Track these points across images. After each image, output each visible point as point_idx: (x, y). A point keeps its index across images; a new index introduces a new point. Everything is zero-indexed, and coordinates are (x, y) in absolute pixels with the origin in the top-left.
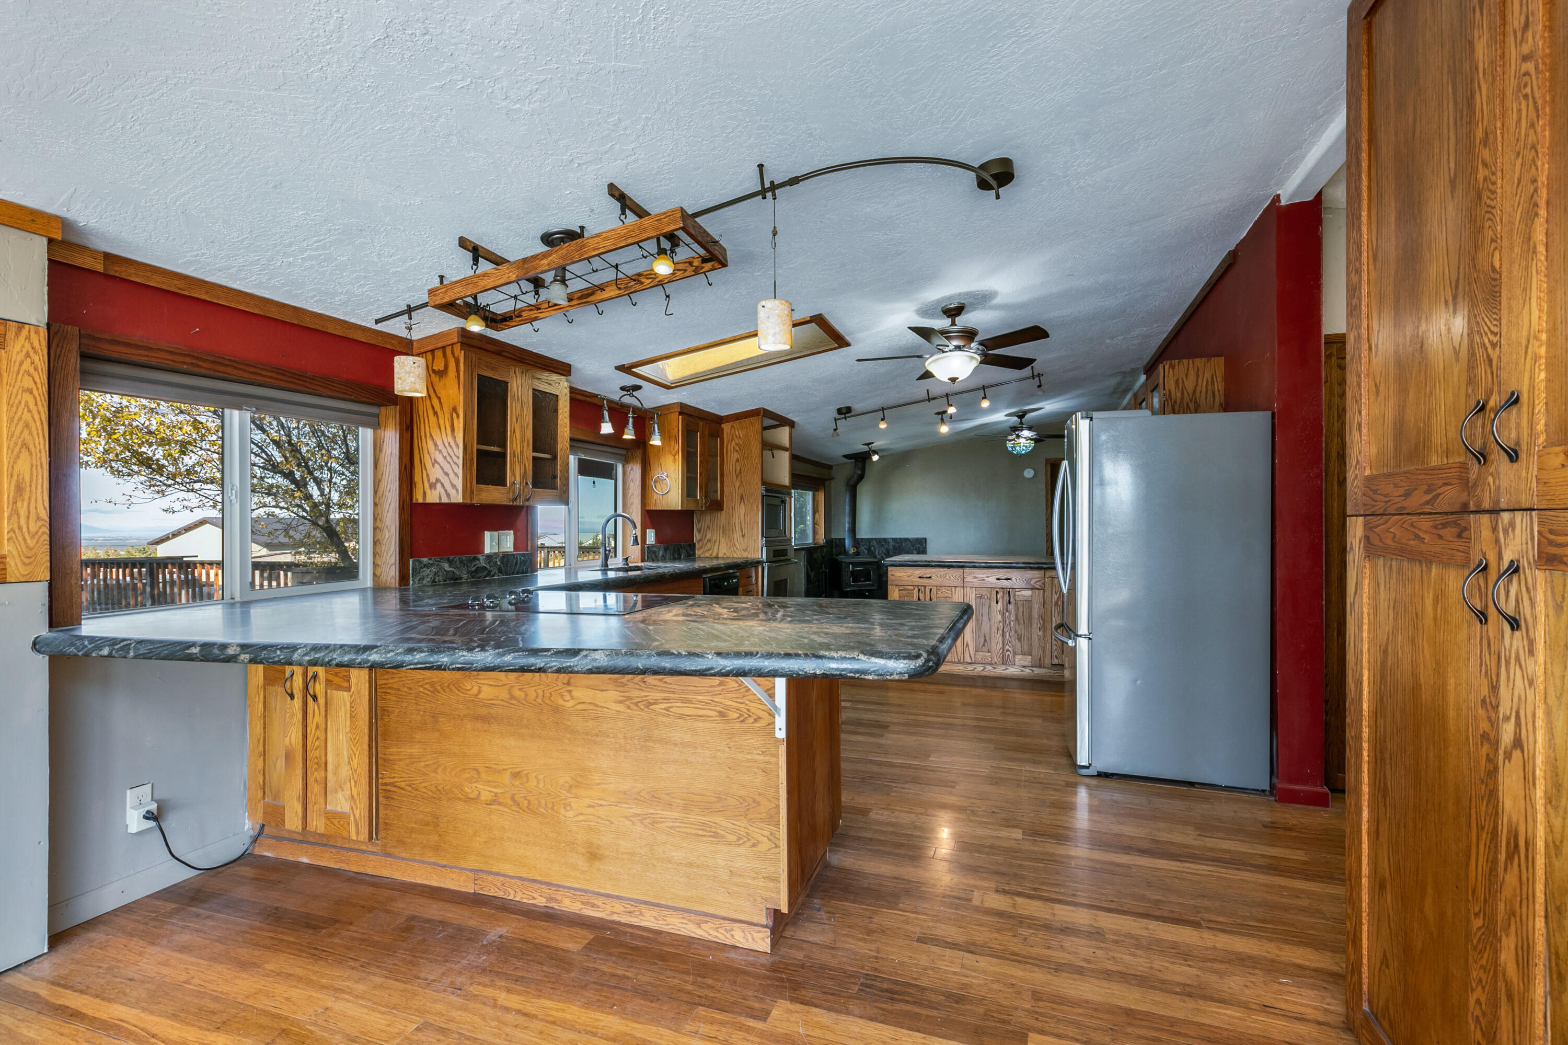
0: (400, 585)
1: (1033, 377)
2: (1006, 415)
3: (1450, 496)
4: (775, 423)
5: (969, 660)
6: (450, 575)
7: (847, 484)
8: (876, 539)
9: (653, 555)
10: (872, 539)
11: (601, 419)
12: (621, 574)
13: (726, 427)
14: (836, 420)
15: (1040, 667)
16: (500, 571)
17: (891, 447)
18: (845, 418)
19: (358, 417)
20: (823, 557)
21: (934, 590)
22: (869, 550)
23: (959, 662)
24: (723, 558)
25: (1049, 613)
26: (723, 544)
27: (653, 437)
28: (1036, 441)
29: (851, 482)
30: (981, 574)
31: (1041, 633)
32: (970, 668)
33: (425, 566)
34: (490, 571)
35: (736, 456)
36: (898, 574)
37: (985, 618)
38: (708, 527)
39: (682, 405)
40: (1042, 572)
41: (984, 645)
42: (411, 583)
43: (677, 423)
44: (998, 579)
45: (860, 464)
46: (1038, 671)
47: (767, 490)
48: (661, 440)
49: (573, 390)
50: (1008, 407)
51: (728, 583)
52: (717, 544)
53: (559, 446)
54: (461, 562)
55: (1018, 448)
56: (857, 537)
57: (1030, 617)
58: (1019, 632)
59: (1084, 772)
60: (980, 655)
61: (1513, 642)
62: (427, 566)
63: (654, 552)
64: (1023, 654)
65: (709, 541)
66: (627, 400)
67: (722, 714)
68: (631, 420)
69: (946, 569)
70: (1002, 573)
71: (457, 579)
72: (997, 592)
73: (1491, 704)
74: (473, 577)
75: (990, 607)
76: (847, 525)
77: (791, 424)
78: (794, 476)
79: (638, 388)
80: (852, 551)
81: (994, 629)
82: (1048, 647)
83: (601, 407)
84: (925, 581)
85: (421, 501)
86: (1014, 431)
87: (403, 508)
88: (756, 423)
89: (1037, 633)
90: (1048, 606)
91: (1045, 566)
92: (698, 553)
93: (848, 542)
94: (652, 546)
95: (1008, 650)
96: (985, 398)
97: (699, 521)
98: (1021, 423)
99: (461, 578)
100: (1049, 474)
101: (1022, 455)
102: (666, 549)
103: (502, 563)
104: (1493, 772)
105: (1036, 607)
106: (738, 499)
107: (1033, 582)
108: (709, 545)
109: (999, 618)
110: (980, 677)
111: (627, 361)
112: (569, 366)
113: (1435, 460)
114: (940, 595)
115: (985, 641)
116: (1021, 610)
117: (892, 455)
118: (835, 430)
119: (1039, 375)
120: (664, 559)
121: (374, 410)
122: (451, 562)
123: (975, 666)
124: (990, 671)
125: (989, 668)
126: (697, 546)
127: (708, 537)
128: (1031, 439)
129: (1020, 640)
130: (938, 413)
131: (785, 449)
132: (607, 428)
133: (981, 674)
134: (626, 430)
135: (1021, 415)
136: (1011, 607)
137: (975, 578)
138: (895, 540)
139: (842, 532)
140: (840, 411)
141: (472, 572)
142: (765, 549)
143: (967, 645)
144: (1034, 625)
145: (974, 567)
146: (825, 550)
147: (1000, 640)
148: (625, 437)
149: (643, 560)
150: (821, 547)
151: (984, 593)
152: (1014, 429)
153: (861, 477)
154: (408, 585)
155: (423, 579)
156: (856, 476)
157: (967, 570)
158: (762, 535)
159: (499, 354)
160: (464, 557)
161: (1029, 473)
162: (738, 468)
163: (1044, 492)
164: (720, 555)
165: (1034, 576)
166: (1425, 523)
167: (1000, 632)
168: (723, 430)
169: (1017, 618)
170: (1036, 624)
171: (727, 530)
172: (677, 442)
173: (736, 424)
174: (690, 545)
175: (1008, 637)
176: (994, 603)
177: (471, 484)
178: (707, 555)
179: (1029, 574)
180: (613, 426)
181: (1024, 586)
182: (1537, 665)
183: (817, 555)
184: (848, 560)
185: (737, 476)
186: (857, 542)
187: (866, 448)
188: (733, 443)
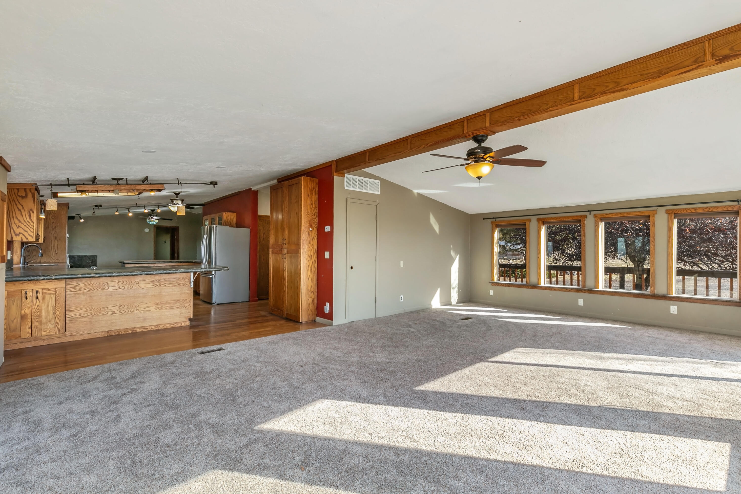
3: (280, 247)
28: (159, 220)
35: (52, 221)
55: (152, 222)
59: (214, 304)
61: (285, 260)
67: (179, 285)
73: (283, 267)
86: (150, 216)
100: (155, 231)
104: (283, 273)
106: (53, 238)
113: (279, 244)
138: (79, 256)
158: (67, 253)
161: (147, 230)
166: (278, 250)
171: (46, 251)
182: (287, 262)
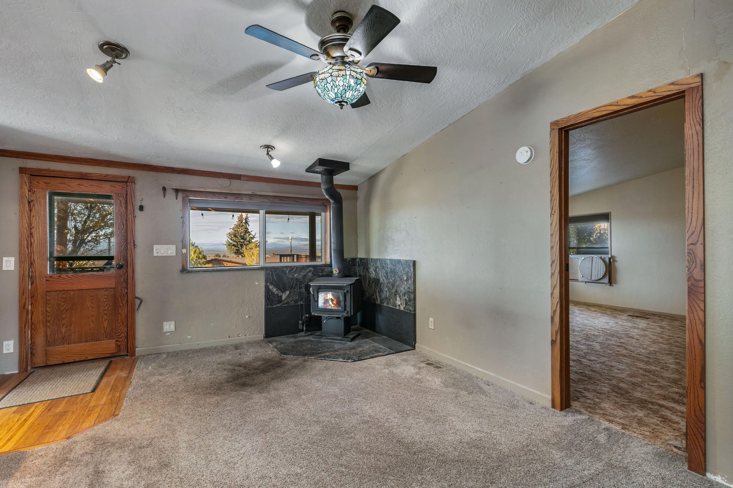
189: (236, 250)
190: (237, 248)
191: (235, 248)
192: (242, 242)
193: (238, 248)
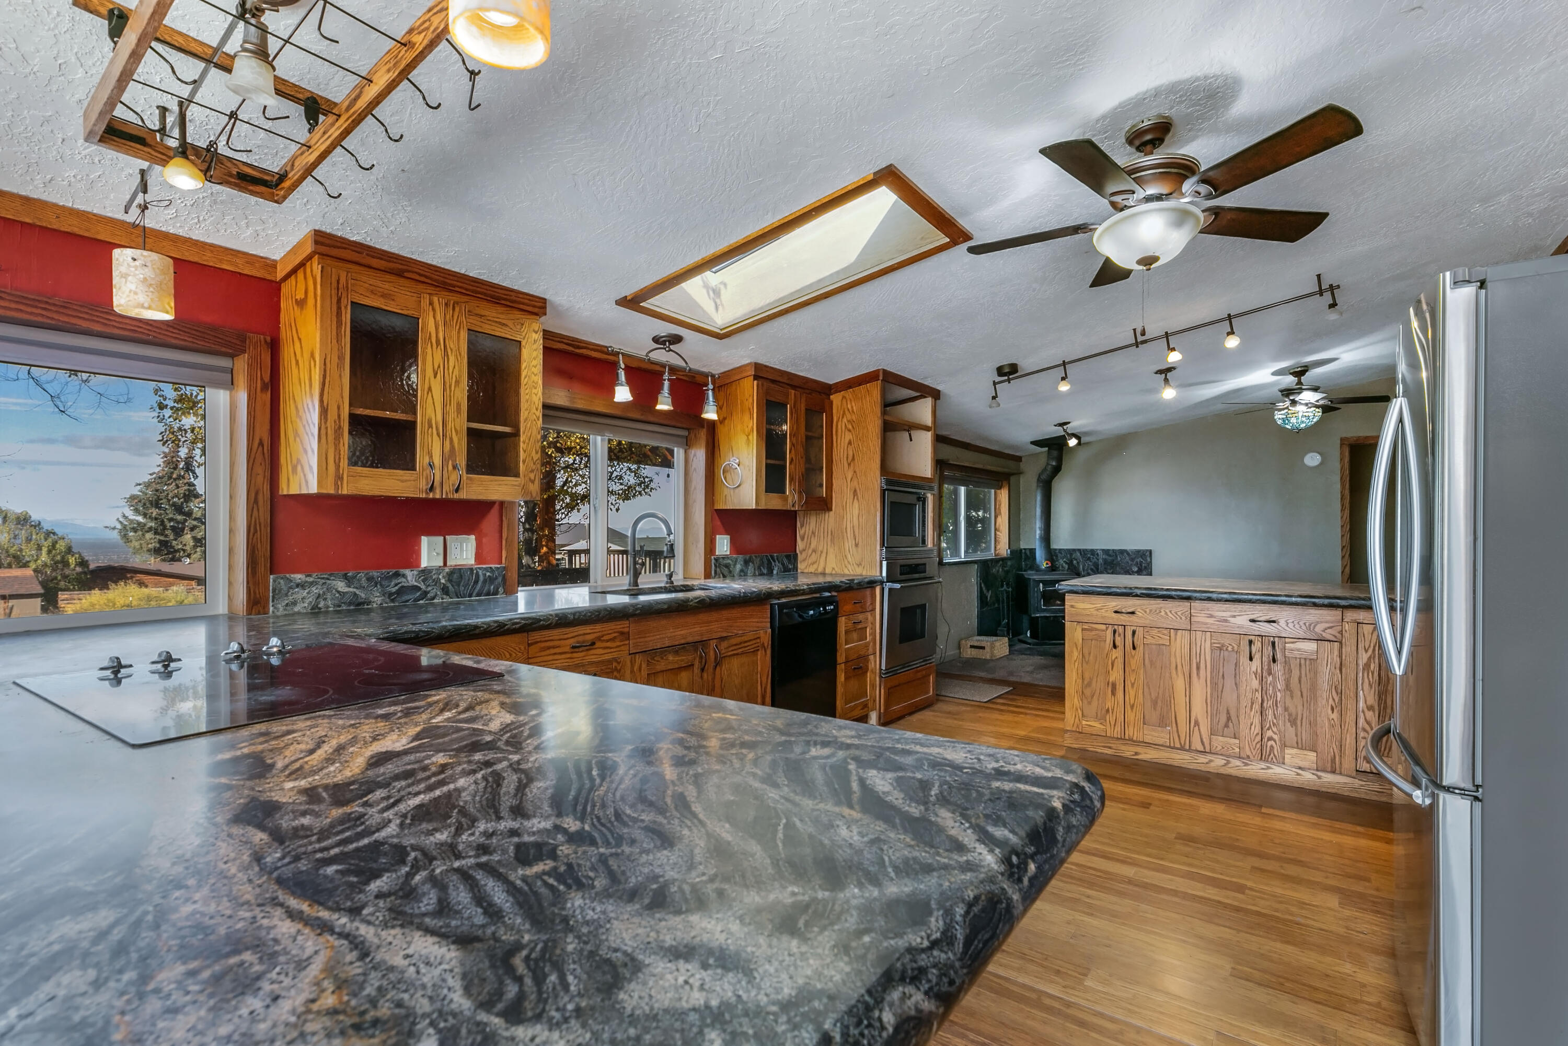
0: (249, 612)
1: (1321, 292)
2: (1274, 374)
4: (915, 394)
5: (1201, 748)
6: (347, 599)
7: (1039, 480)
8: (1079, 550)
9: (725, 571)
10: (1074, 550)
11: (614, 381)
12: (625, 599)
13: (836, 398)
14: (995, 384)
15: (1333, 772)
16: (445, 591)
17: (1099, 428)
18: (1009, 381)
19: (207, 373)
20: (1007, 572)
21: (1140, 632)
22: (1070, 563)
23: (1182, 748)
24: (831, 574)
25: (1351, 685)
26: (831, 557)
27: (706, 408)
28: (1326, 409)
29: (1044, 477)
30: (1221, 611)
31: (1335, 716)
32: (1202, 759)
33: (298, 585)
34: (426, 593)
35: (848, 437)
36: (1081, 605)
37: (1229, 683)
38: (813, 533)
39: (758, 366)
40: (1338, 613)
41: (1226, 726)
42: (271, 609)
43: (749, 391)
44: (1253, 621)
45: (1055, 453)
46: (1328, 778)
47: (889, 482)
48: (717, 412)
49: (548, 335)
50: (1276, 358)
51: (825, 609)
52: (824, 555)
53: (523, 415)
54: (370, 579)
55: (1293, 420)
56: (1054, 546)
57: (1314, 688)
58: (1292, 709)
60: (1219, 742)
62: (301, 585)
63: (727, 566)
64: (1300, 746)
65: (814, 551)
66: (661, 356)
68: (666, 384)
69: (1159, 601)
70: (1260, 612)
71: (363, 603)
72: (1251, 642)
74: (393, 601)
75: (1237, 664)
76: (1038, 532)
77: (936, 394)
78: (940, 464)
79: (677, 339)
80: (1044, 565)
81: (1245, 702)
82: (1349, 740)
83: (614, 365)
84: (1124, 619)
85: (285, 493)
86: (1287, 396)
87: (256, 501)
88: (874, 390)
89: (1326, 715)
90: (1350, 672)
91: (1343, 603)
92: (801, 566)
93: (1040, 555)
94: (725, 557)
95: (1270, 739)
96: (1232, 333)
97: (802, 526)
98: (1299, 383)
99: (369, 603)
100: (1347, 459)
101: (1299, 431)
102: (746, 563)
103: (450, 581)
105: (1326, 674)
106: (850, 495)
107: (1319, 629)
108: (814, 557)
109: (1255, 684)
110: (1219, 775)
111: (629, 290)
112: (544, 301)
114: (1149, 640)
115: (1229, 719)
116: (1296, 673)
117: (1101, 441)
118: (994, 398)
119: (1331, 288)
120: (743, 574)
121: (225, 363)
122: (349, 581)
123: (1210, 757)
124: (1236, 768)
125: (1237, 762)
126: (800, 557)
127: (813, 546)
128: (1317, 407)
129: (1293, 722)
130: (1160, 372)
131: (927, 429)
132: (623, 394)
133: (1222, 771)
134: (660, 398)
135: (1300, 373)
136: (1278, 668)
137: (1211, 616)
138: (1106, 552)
139: (1032, 540)
140: (1000, 371)
141: (391, 594)
142: (885, 563)
143: (1197, 723)
144: (1322, 702)
145: (1209, 599)
146: (1009, 563)
147: (1257, 720)
148: (659, 407)
149: (707, 576)
150: (1003, 559)
151: (1227, 642)
152: (1287, 392)
153: (1057, 470)
154: (266, 613)
155: (294, 603)
156: (1049, 468)
157: (1196, 604)
158: (882, 545)
159: (400, 274)
160: (375, 574)
161: (1312, 460)
162: (851, 453)
163: (1338, 486)
164: (827, 571)
165: (1323, 619)
167: (1257, 707)
168: (832, 402)
169: (1288, 687)
170: (1325, 698)
171: (836, 537)
172: (751, 417)
173: (848, 394)
174: (788, 557)
175: (1270, 717)
176: (1244, 659)
177: (338, 467)
178: (812, 569)
179: (1313, 615)
180: (632, 391)
181: (1302, 634)
183: (997, 570)
184: (1036, 577)
185: (849, 464)
186: (1052, 555)
187: (1059, 431)
188: (845, 420)
189: (160, 542)
190: (162, 538)
191: (158, 537)
192: (178, 522)
193: (166, 536)
